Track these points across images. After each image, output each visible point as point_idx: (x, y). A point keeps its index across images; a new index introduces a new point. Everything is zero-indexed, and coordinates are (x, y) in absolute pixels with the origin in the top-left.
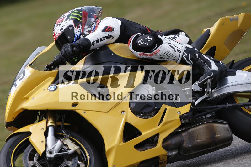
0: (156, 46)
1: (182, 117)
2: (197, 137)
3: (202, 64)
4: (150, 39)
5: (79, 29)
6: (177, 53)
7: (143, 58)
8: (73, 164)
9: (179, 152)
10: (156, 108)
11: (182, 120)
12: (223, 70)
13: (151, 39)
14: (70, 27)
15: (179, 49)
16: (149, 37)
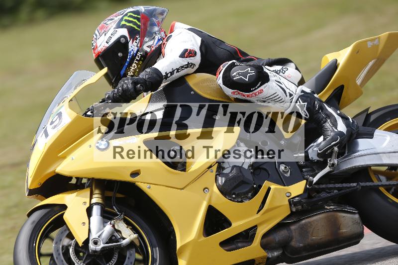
0: (259, 84)
1: (292, 202)
2: (312, 233)
3: (322, 120)
5: (136, 42)
6: (288, 98)
9: (283, 253)
10: (255, 186)
11: (293, 206)
12: (353, 132)
13: (253, 73)
14: (122, 39)
15: (292, 93)
16: (249, 69)
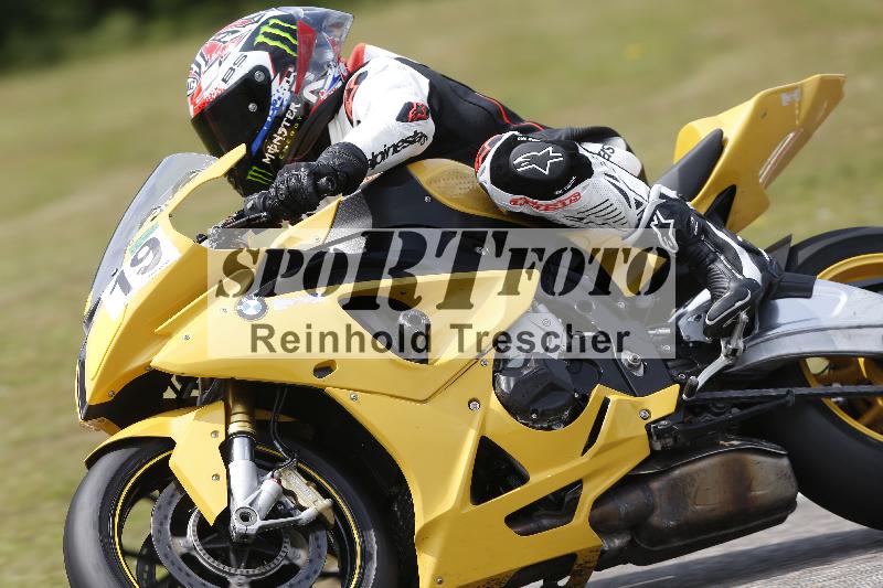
0: (572, 182)
1: (653, 431)
2: (695, 497)
3: (707, 256)
4: (557, 157)
5: (288, 82)
6: (634, 212)
7: (521, 213)
8: (311, 561)
9: (632, 540)
10: (577, 395)
11: (655, 438)
13: (559, 157)
14: (257, 74)
15: (641, 200)
16: (550, 149)
